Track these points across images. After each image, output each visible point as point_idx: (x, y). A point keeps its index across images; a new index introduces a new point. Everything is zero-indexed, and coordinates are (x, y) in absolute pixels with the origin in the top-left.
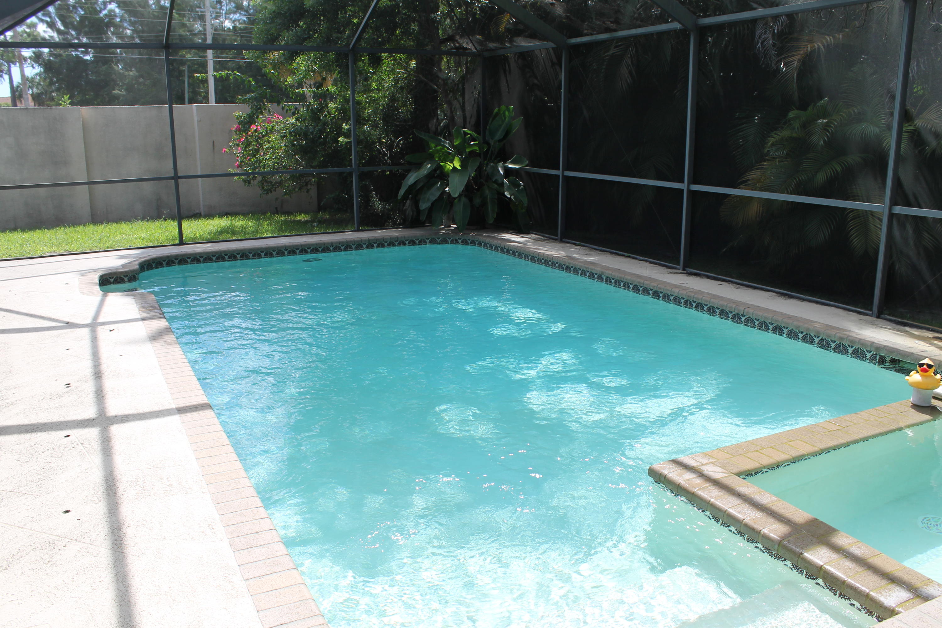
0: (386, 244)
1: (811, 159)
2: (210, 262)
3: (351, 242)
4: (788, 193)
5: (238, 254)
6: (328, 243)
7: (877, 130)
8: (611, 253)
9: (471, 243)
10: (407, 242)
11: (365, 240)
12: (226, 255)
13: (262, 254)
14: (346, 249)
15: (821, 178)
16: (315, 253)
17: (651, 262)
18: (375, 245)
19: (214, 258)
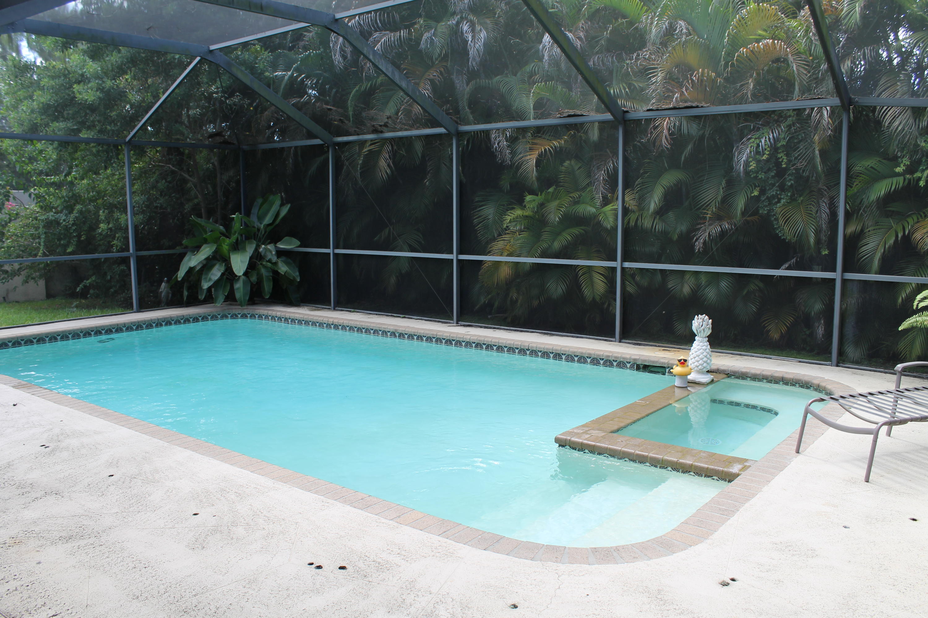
0: (173, 322)
1: (548, 232)
2: (5, 349)
3: (142, 321)
4: (536, 257)
5: (34, 338)
6: (121, 324)
7: (593, 210)
8: (387, 316)
9: (251, 317)
10: (191, 320)
11: (155, 319)
12: (22, 340)
13: (59, 338)
14: (137, 329)
15: (557, 245)
16: (109, 334)
17: (426, 320)
18: (164, 324)
19: (10, 344)
